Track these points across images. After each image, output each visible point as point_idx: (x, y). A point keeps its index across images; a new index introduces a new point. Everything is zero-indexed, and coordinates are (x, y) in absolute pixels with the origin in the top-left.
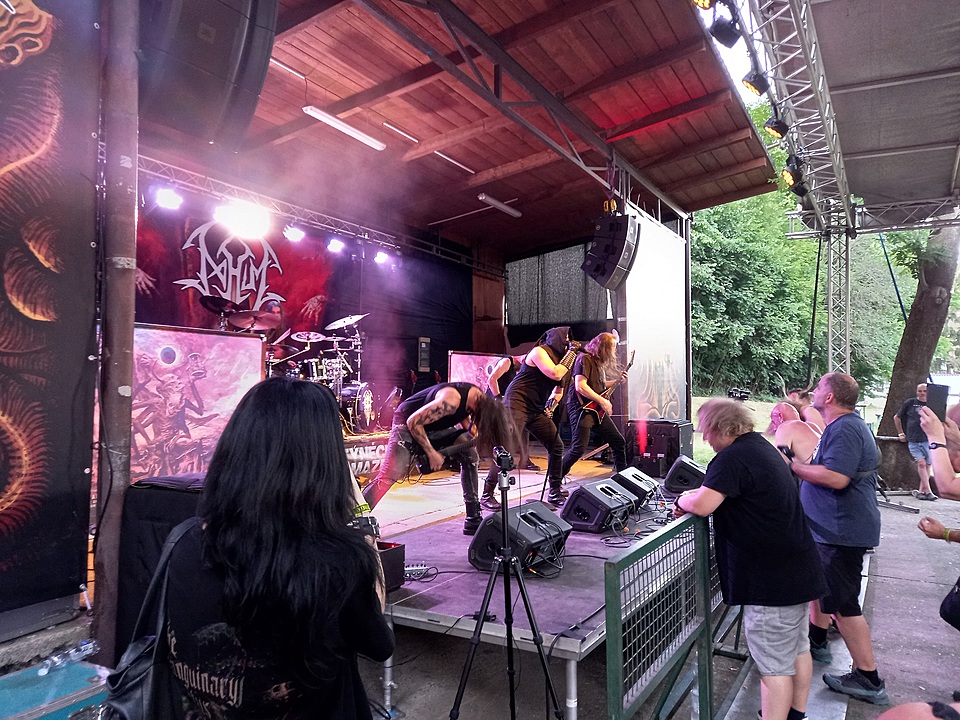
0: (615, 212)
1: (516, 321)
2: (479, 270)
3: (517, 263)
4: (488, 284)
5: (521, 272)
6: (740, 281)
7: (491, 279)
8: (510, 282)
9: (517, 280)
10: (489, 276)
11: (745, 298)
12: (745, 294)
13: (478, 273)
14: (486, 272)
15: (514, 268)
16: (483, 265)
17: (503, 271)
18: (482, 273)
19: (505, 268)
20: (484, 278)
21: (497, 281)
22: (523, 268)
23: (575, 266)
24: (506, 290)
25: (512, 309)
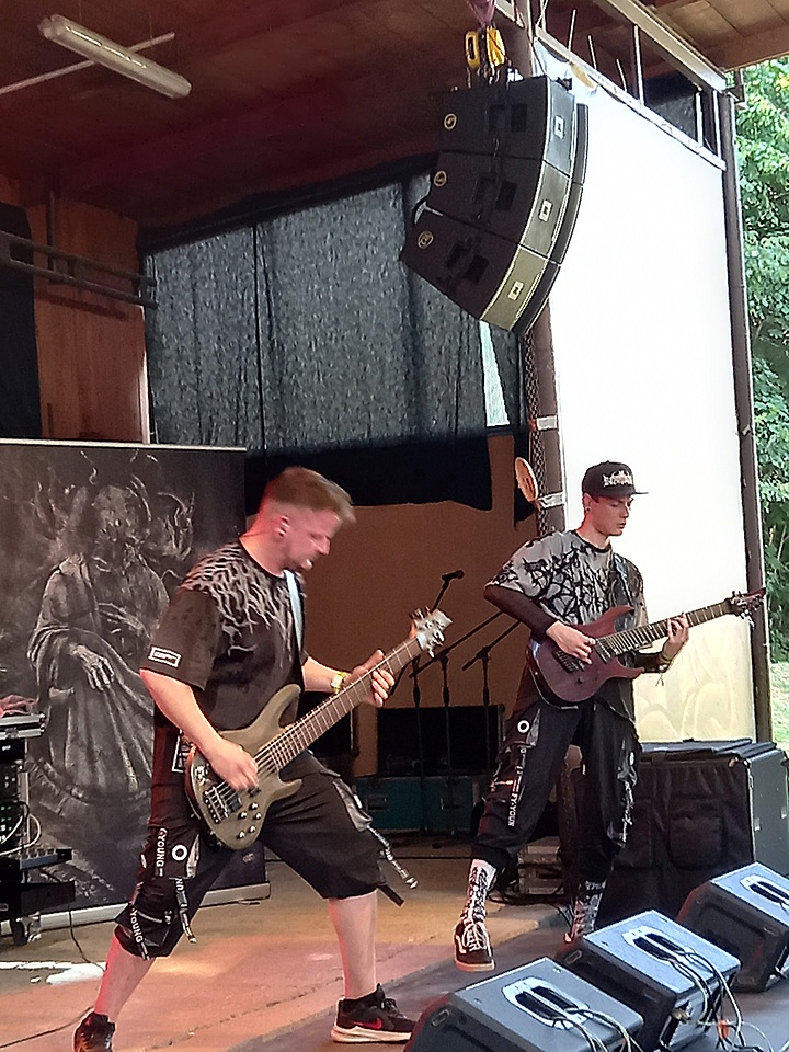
0: (503, 68)
2: (54, 281)
3: (182, 254)
4: (89, 327)
5: (198, 283)
7: (97, 310)
8: (162, 318)
9: (185, 308)
10: (88, 297)
13: (52, 290)
14: (81, 287)
15: (172, 270)
16: (71, 262)
17: (140, 282)
18: (64, 292)
19: (142, 271)
20: (73, 304)
21: (122, 316)
22: (203, 271)
23: (375, 258)
24: (151, 344)
25: (176, 410)
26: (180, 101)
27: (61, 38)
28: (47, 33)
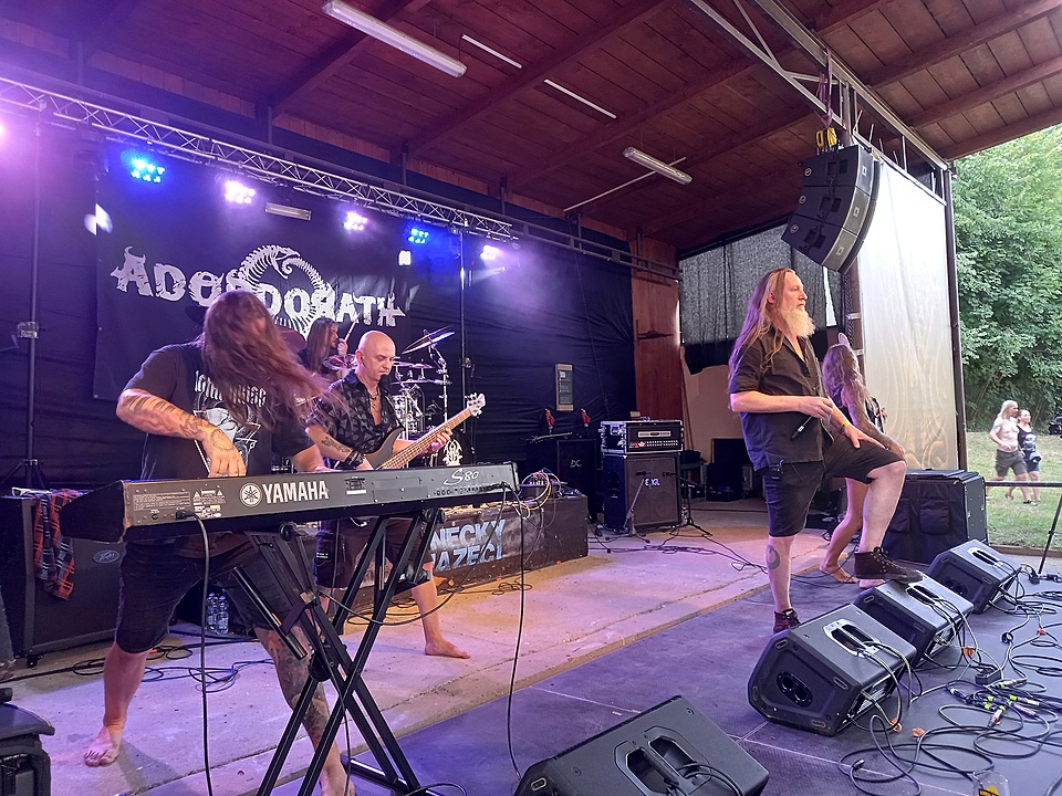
1: (695, 337)
2: (639, 270)
3: (694, 259)
4: (655, 290)
5: (700, 271)
6: (1011, 275)
7: (659, 283)
8: (685, 286)
9: (695, 281)
10: (655, 277)
11: (1020, 297)
12: (1020, 293)
13: (639, 274)
14: (651, 273)
15: (689, 266)
16: (647, 262)
17: (676, 271)
18: (646, 275)
19: (677, 266)
20: (648, 280)
21: (669, 285)
22: (703, 266)
23: (777, 256)
24: (681, 296)
25: (690, 322)
26: (687, 185)
27: (632, 157)
28: (627, 155)
